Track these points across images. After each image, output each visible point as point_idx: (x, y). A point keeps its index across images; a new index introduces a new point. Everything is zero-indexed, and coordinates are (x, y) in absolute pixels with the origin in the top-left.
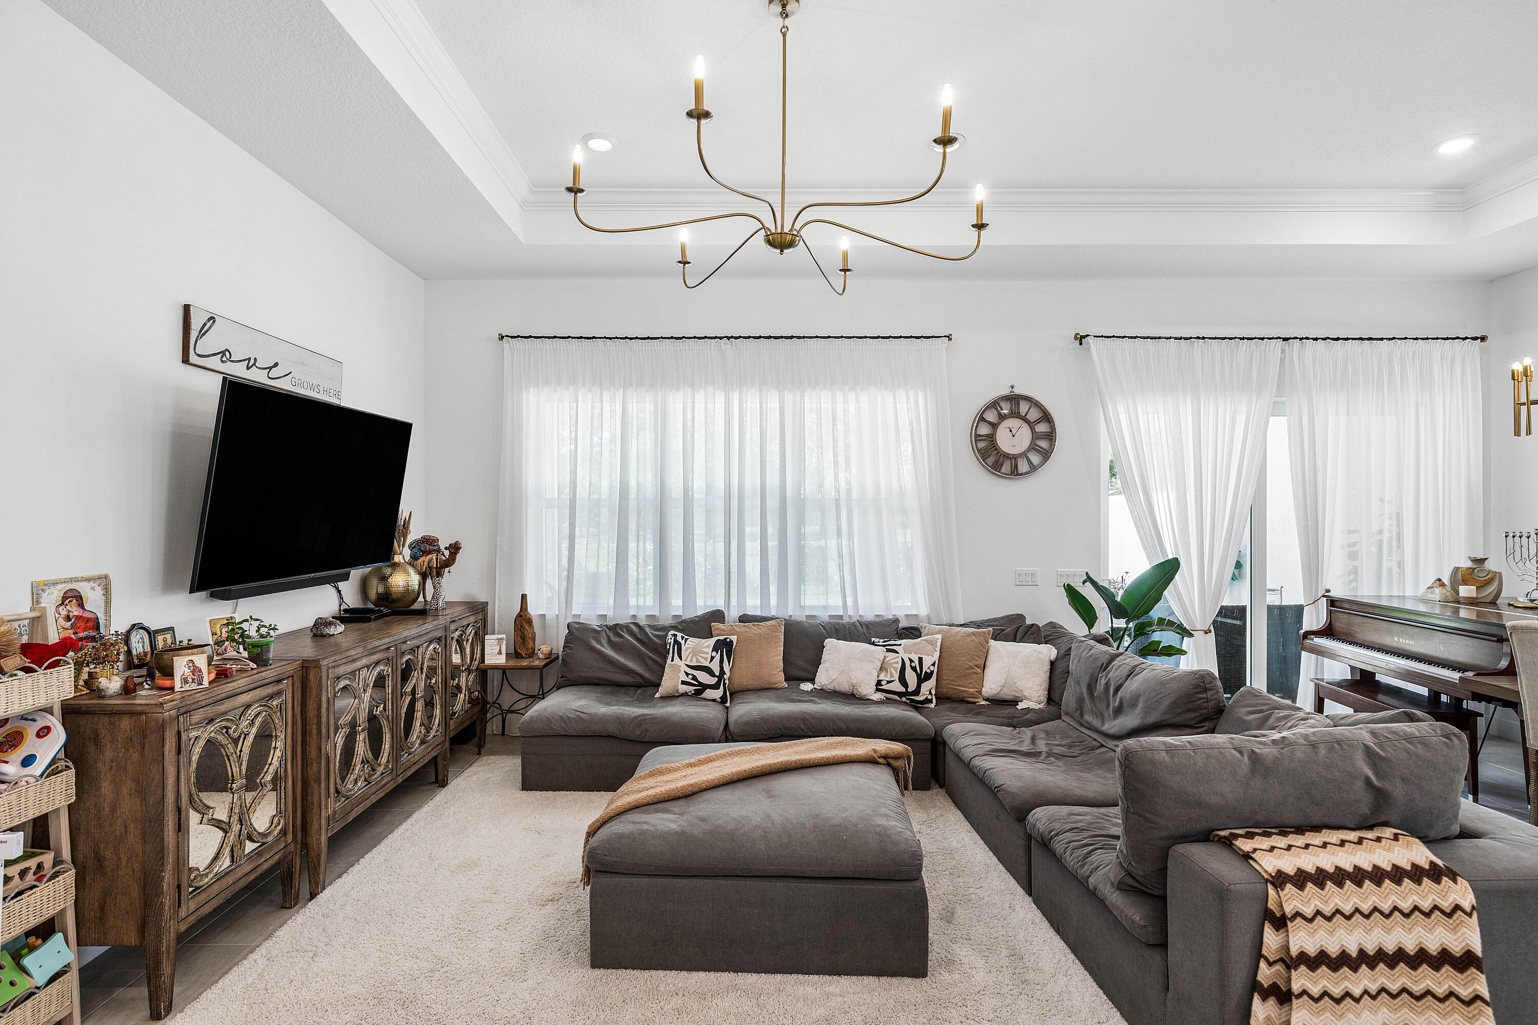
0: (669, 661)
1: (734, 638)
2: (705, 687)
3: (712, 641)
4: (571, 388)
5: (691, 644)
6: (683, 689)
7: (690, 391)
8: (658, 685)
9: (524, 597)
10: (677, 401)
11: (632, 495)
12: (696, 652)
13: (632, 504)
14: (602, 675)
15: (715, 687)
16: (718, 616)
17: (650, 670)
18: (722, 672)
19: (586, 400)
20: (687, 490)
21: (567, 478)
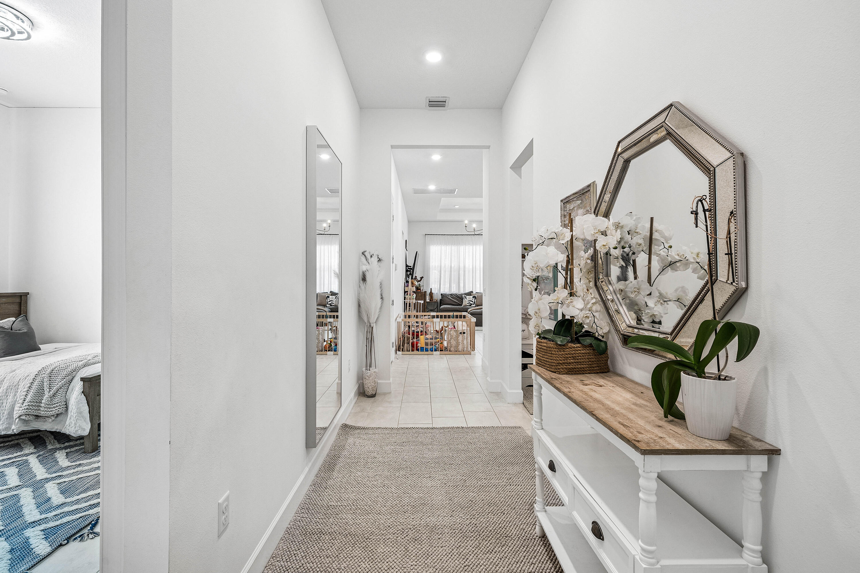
0: (464, 300)
1: (476, 296)
2: (472, 304)
3: (472, 296)
4: (440, 246)
5: (468, 297)
6: (467, 304)
7: (465, 246)
8: (462, 305)
9: (431, 289)
10: (462, 248)
11: (453, 268)
12: (469, 298)
13: (453, 269)
14: (450, 303)
15: (474, 304)
16: (472, 292)
17: (459, 302)
18: (475, 302)
19: (443, 247)
20: (464, 267)
21: (439, 265)
